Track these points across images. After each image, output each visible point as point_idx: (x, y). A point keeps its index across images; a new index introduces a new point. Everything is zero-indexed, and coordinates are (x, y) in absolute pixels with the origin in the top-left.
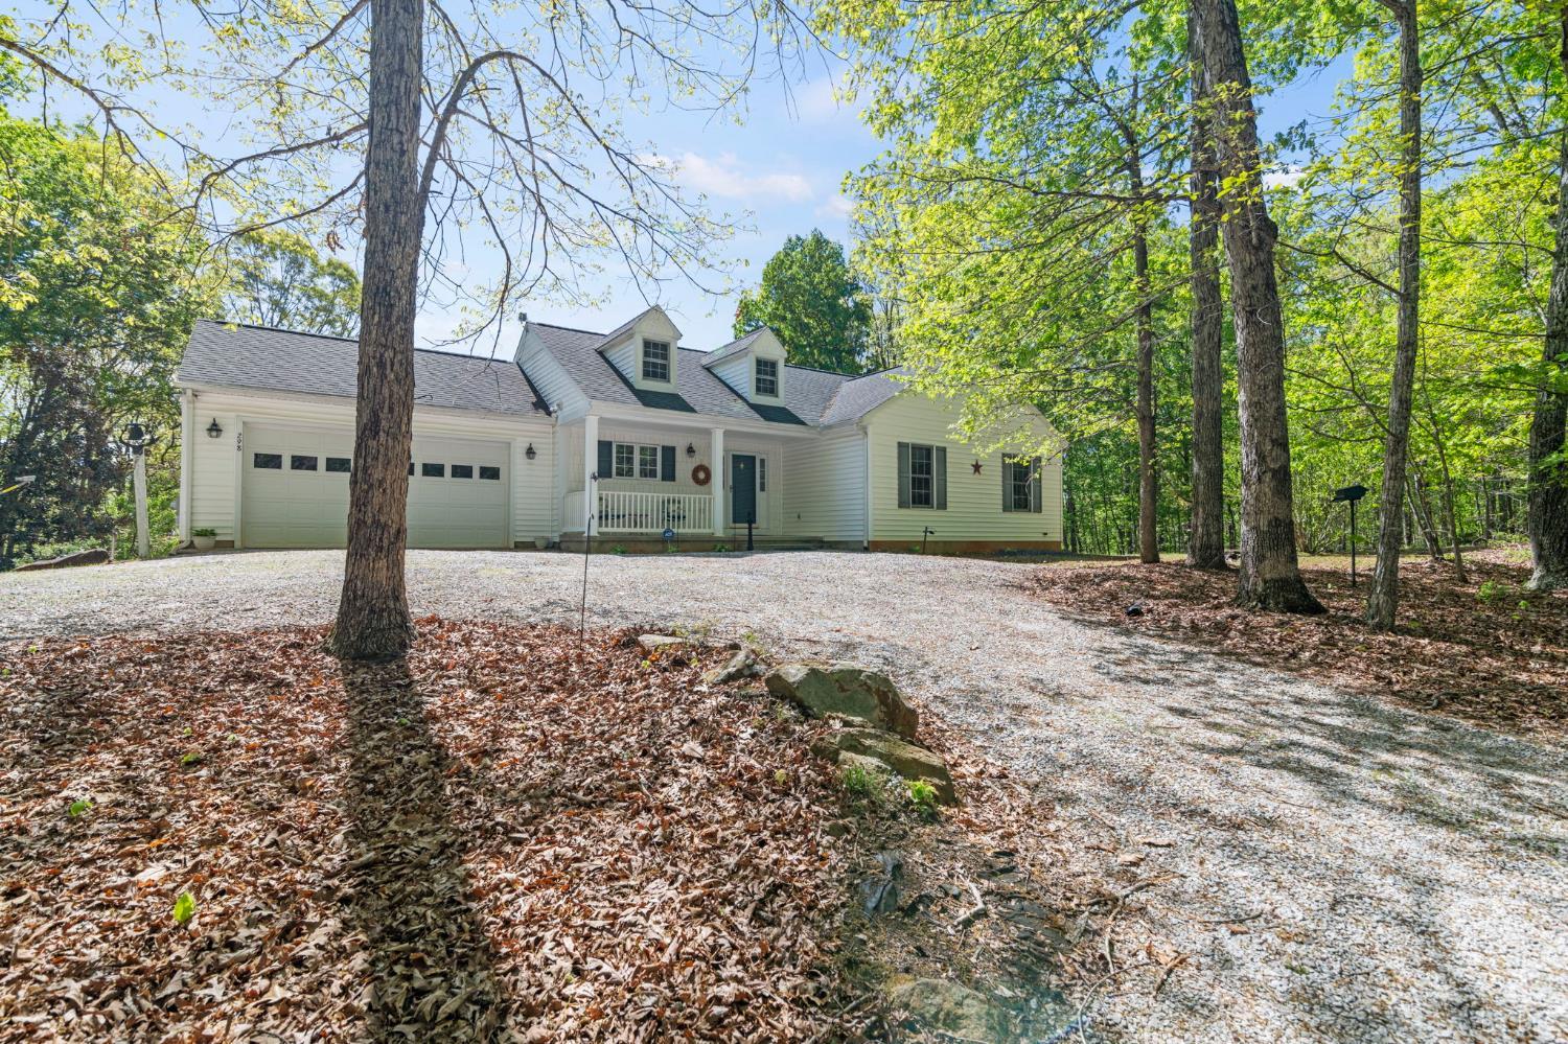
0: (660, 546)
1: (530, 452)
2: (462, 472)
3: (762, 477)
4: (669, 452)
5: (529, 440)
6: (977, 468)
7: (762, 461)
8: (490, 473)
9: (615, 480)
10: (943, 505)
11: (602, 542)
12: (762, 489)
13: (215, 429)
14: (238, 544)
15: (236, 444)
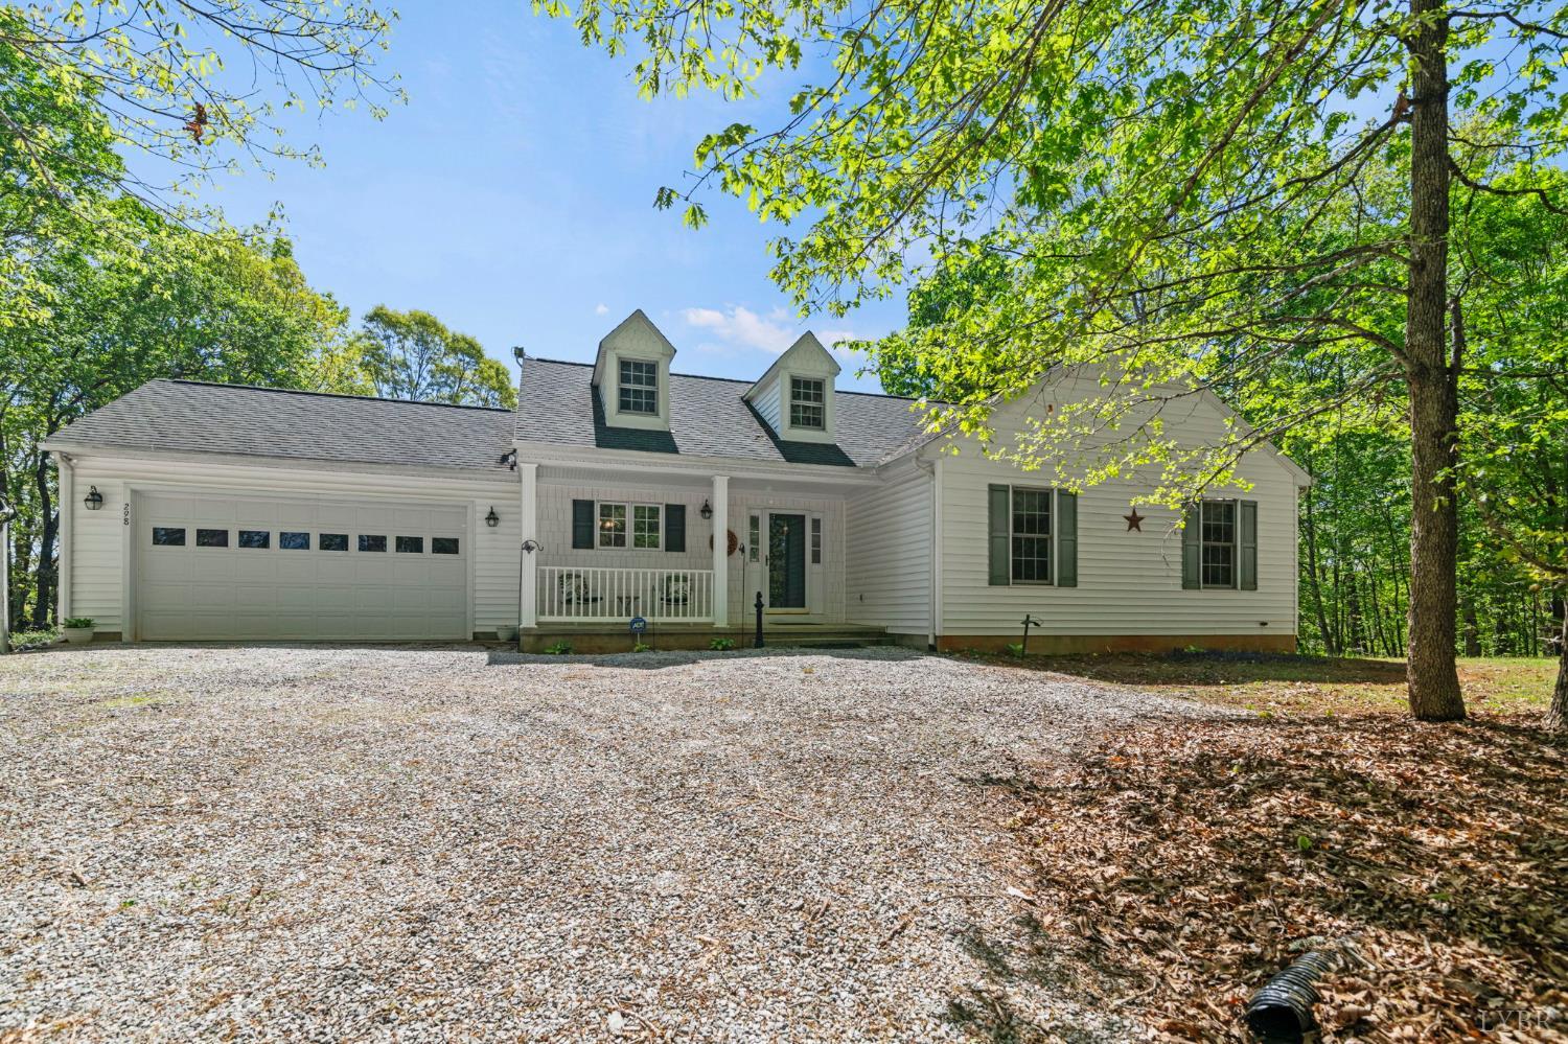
0: (627, 642)
1: (492, 517)
2: (411, 545)
3: (816, 543)
4: (676, 513)
5: (491, 502)
6: (1134, 521)
7: (816, 523)
8: (446, 546)
9: (599, 552)
10: (1070, 580)
11: (540, 637)
12: (816, 558)
13: (96, 498)
14: (126, 637)
15: (122, 516)
